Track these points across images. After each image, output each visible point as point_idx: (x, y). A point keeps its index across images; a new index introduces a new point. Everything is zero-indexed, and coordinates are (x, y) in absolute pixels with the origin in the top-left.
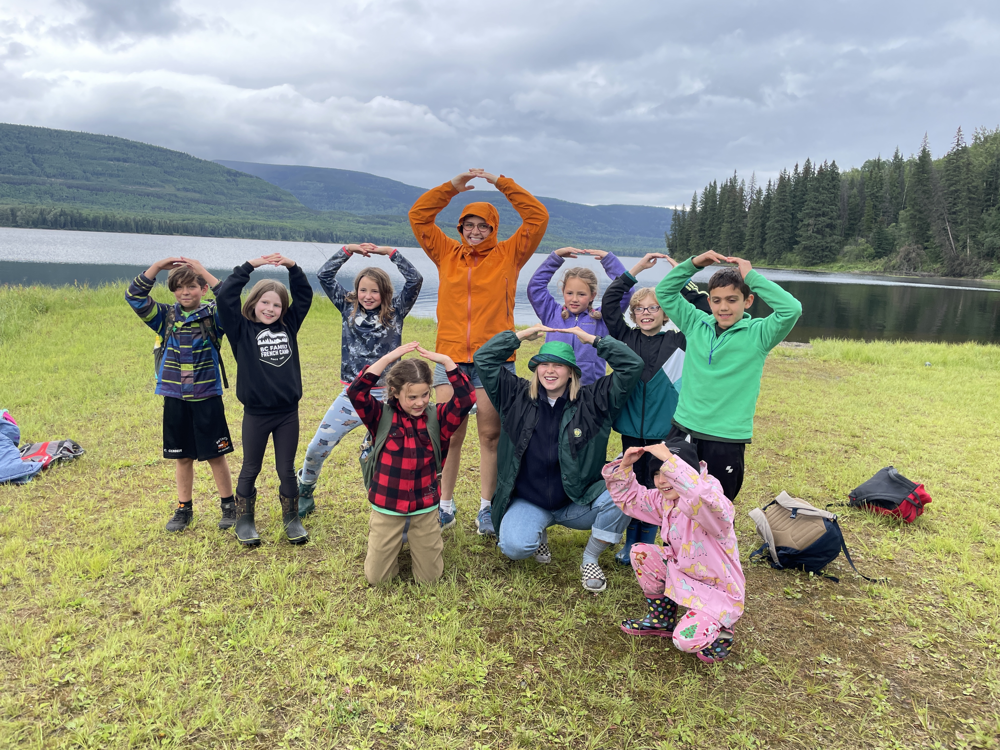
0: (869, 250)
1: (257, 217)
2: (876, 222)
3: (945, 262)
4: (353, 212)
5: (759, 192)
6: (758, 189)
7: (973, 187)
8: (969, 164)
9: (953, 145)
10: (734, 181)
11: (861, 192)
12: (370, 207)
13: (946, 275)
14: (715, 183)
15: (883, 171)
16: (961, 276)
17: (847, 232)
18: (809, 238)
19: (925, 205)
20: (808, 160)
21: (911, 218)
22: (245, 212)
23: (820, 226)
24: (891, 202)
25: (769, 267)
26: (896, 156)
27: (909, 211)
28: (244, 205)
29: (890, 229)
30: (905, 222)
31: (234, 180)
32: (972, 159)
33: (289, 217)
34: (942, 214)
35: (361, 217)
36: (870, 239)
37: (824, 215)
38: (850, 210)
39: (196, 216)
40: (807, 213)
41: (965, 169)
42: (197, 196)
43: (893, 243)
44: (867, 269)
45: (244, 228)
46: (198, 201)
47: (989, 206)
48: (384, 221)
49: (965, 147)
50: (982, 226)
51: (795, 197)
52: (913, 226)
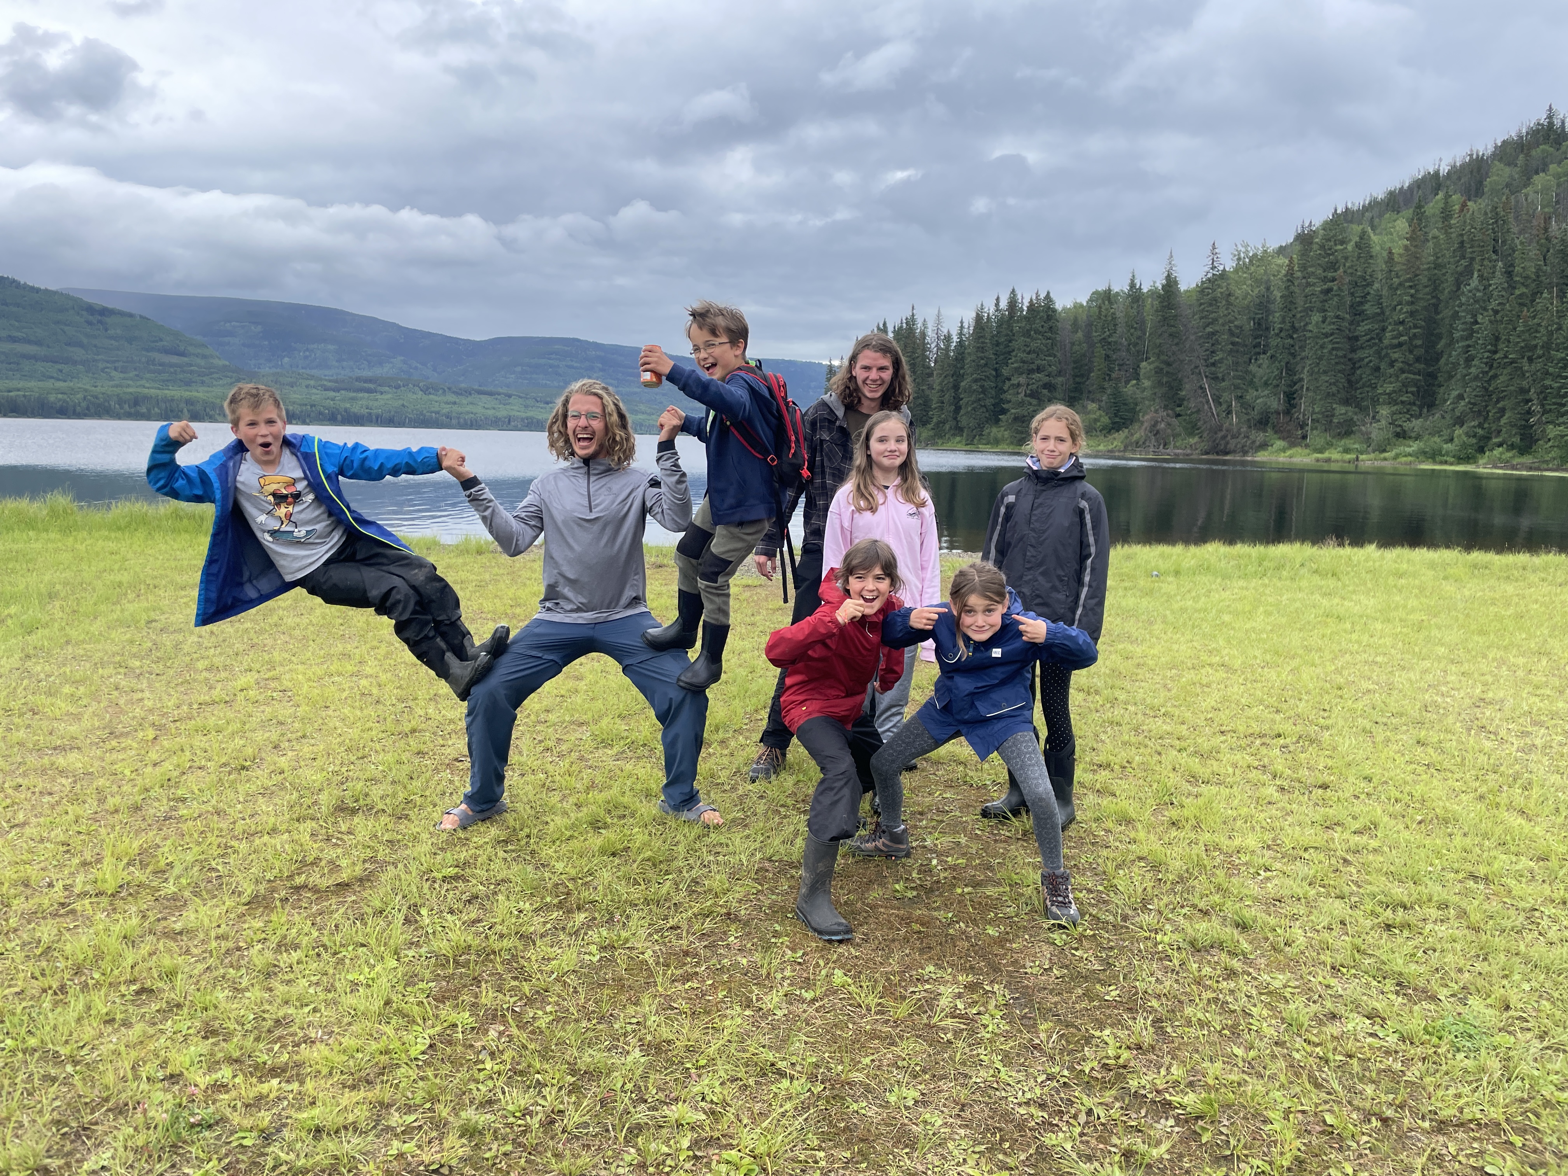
0: (1102, 419)
1: (143, 382)
2: (1110, 380)
3: (1205, 435)
4: (314, 372)
5: (948, 338)
6: (946, 332)
7: (1237, 327)
8: (1229, 295)
9: (1207, 269)
10: (911, 322)
11: (1088, 336)
12: (345, 364)
13: (1207, 453)
14: (885, 324)
15: (1115, 306)
16: (1227, 453)
17: (1072, 395)
18: (1021, 404)
19: (1174, 353)
20: (1013, 290)
21: (1156, 372)
22: (122, 375)
23: (1035, 387)
24: (1128, 350)
25: (968, 448)
26: (1132, 285)
27: (1153, 362)
28: (121, 364)
29: (1129, 389)
30: (1149, 378)
31: (100, 322)
32: (1233, 287)
33: (203, 382)
34: (1196, 367)
35: (330, 381)
36: (1103, 404)
37: (1039, 370)
38: (1075, 362)
39: (32, 384)
40: (1016, 368)
41: (1224, 302)
42: (32, 349)
43: (1134, 409)
44: (1101, 448)
45: (121, 402)
46: (35, 358)
47: (1259, 354)
48: (371, 386)
49: (1224, 270)
50: (1251, 383)
51: (998, 344)
52: (1160, 383)
